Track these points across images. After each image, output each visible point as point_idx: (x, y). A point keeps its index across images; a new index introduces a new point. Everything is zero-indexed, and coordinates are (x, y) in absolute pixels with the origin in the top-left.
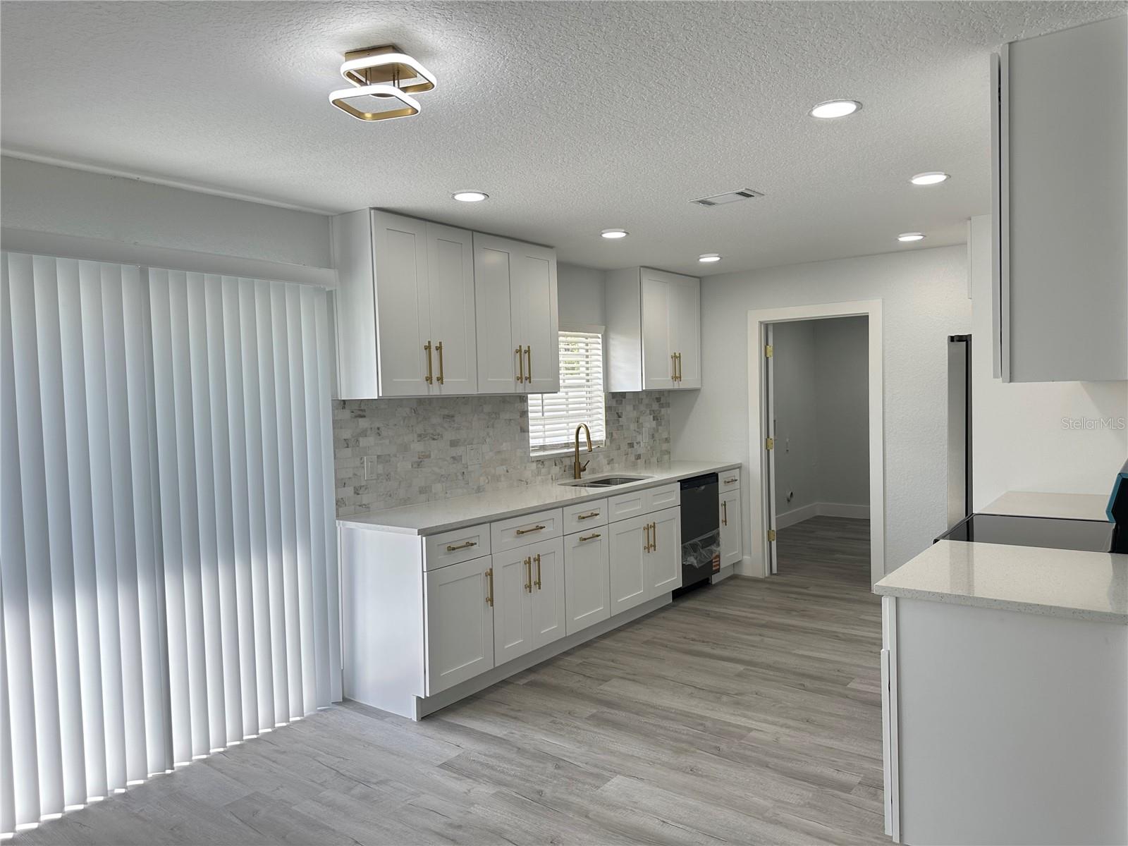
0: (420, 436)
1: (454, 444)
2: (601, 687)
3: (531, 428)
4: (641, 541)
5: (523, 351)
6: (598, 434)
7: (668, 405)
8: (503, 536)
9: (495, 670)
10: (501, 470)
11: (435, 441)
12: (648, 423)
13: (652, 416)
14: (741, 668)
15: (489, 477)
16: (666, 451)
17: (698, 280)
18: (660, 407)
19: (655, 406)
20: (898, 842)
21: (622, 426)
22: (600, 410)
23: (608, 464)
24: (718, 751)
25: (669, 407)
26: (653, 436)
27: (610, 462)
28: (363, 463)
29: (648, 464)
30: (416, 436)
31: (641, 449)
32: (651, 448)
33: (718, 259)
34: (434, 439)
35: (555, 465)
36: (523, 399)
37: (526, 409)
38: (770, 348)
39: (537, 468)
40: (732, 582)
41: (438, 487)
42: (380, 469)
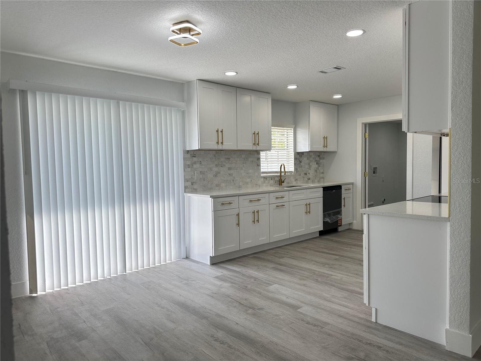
0: (216, 165)
1: (229, 169)
2: (280, 260)
3: (261, 165)
4: (304, 209)
5: (256, 133)
6: (291, 169)
7: (324, 158)
8: (244, 202)
9: (240, 250)
10: (249, 180)
11: (222, 168)
12: (314, 165)
13: (316, 163)
14: (337, 257)
15: (244, 183)
16: (322, 177)
17: (337, 106)
18: (320, 159)
19: (318, 159)
20: (368, 305)
21: (302, 166)
22: (292, 159)
23: (295, 181)
24: (317, 281)
25: (324, 159)
26: (316, 171)
27: (296, 180)
28: (195, 174)
29: (313, 182)
30: (215, 165)
31: (310, 176)
32: (315, 175)
33: (341, 96)
34: (222, 167)
35: (272, 180)
36: (258, 152)
37: (259, 157)
38: (367, 134)
39: (264, 180)
40: (347, 231)
41: (223, 185)
42: (201, 176)
